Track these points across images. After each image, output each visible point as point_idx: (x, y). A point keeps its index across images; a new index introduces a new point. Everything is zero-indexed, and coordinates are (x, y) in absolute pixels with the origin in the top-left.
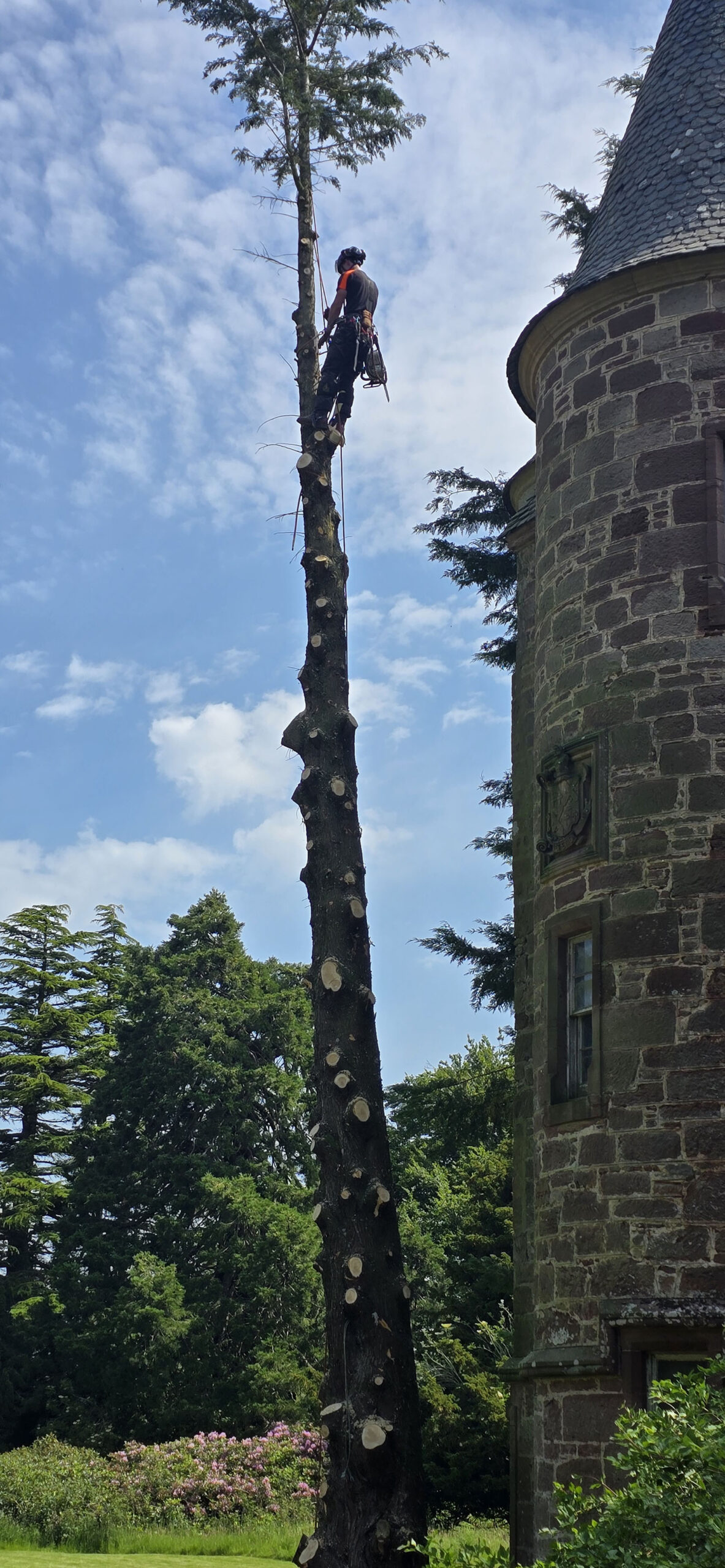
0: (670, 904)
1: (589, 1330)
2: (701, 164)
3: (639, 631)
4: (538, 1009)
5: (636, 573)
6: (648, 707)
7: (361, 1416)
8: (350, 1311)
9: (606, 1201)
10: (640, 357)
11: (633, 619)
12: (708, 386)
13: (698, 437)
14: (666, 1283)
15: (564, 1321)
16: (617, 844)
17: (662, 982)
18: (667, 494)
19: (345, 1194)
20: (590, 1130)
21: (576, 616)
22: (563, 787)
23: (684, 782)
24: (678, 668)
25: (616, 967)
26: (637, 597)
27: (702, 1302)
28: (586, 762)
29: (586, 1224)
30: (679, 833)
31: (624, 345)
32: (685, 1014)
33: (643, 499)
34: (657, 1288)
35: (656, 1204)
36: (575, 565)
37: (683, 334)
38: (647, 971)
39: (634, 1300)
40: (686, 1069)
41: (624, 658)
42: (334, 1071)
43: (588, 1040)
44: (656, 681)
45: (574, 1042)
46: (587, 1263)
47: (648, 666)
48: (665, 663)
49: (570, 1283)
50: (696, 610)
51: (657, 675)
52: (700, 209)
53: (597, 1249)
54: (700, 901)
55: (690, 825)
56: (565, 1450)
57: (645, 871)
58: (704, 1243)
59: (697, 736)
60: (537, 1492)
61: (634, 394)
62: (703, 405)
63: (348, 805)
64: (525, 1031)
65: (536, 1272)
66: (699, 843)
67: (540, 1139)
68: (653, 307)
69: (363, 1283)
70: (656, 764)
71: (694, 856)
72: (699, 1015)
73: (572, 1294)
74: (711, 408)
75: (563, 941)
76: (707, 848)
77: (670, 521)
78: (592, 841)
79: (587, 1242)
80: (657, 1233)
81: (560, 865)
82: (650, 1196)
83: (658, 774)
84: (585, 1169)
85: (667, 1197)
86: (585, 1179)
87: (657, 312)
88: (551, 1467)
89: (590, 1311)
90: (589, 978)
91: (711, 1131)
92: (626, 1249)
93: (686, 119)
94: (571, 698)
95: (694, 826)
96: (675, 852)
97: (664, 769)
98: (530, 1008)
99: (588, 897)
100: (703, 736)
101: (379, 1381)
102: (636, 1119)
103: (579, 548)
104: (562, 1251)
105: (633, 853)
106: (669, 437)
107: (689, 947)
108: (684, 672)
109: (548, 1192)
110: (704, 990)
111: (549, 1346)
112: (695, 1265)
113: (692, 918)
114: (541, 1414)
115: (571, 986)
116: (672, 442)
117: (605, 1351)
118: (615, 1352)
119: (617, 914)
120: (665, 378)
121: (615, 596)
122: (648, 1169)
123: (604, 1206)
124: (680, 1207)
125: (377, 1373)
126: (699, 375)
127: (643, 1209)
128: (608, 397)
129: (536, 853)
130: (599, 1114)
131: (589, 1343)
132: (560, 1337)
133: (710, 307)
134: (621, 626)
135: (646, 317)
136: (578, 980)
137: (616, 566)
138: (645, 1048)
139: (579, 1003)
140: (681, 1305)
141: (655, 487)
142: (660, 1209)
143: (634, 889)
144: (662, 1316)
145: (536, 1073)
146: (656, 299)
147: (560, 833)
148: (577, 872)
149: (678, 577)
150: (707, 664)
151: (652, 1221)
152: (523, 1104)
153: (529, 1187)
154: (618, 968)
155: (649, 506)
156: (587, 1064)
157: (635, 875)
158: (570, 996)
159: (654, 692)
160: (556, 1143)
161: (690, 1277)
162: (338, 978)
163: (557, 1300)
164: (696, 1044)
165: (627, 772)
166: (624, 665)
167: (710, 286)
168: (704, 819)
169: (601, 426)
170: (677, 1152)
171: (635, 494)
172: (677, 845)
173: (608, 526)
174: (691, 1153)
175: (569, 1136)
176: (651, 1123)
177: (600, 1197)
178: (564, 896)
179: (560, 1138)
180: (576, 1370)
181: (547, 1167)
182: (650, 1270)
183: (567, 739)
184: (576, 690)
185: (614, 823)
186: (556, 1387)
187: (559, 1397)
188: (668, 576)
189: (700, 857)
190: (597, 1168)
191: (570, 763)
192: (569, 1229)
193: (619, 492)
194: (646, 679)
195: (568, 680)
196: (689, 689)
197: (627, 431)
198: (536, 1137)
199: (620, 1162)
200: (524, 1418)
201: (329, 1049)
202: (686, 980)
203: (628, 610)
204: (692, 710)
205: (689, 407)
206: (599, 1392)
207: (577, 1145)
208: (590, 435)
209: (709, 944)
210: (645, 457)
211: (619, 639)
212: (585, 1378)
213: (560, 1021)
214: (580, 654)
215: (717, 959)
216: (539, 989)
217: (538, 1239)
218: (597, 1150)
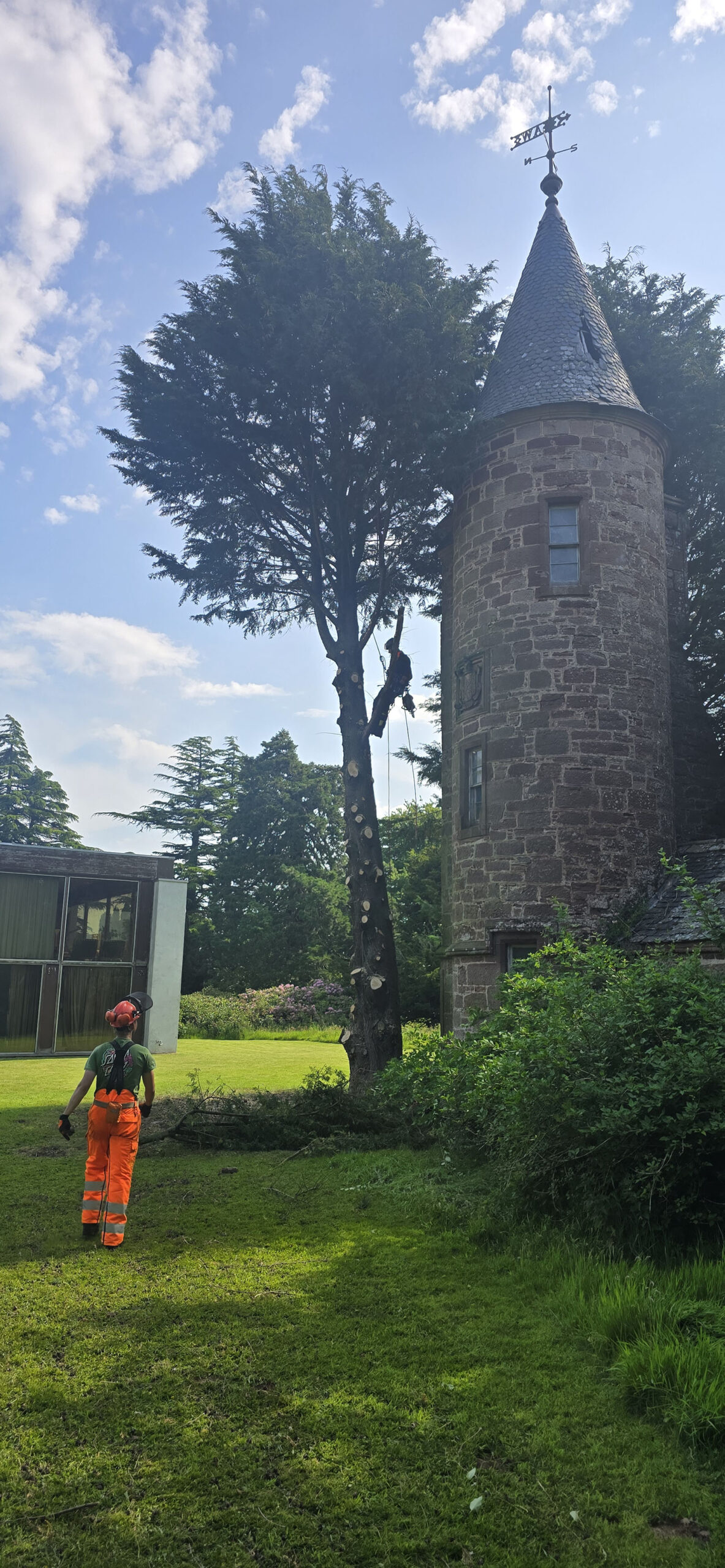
0: (520, 733)
1: (480, 933)
2: (537, 361)
3: (506, 599)
4: (454, 785)
5: (504, 570)
6: (510, 637)
7: (370, 974)
8: (363, 926)
9: (488, 874)
10: (507, 460)
11: (502, 593)
12: (541, 475)
13: (536, 502)
14: (517, 912)
15: (469, 930)
16: (494, 705)
17: (516, 771)
18: (520, 530)
19: (361, 872)
20: (481, 841)
21: (474, 592)
22: (468, 677)
23: (527, 674)
24: (525, 618)
25: (493, 764)
26: (505, 582)
27: (534, 921)
28: (480, 664)
29: (478, 885)
30: (525, 699)
31: (499, 454)
32: (527, 786)
33: (508, 533)
34: (513, 914)
35: (512, 875)
36: (474, 566)
37: (528, 448)
38: (509, 766)
39: (501, 920)
40: (528, 812)
41: (498, 613)
42: (355, 815)
43: (479, 799)
44: (514, 624)
45: (473, 800)
46: (478, 903)
47: (510, 617)
48: (519, 615)
49: (470, 912)
50: (534, 588)
51: (515, 622)
52: (537, 384)
53: (485, 897)
54: (535, 731)
55: (530, 695)
56: (468, 989)
57: (508, 717)
58: (535, 894)
59: (534, 651)
60: (455, 1009)
61: (504, 479)
62: (538, 485)
63: (359, 687)
64: (447, 795)
65: (454, 907)
66: (535, 703)
67: (456, 846)
68: (513, 434)
69: (369, 913)
70: (514, 665)
71: (532, 710)
72: (534, 786)
73: (472, 917)
74: (542, 486)
75: (468, 751)
76: (538, 706)
77: (521, 544)
78: (482, 703)
79: (479, 894)
80: (513, 889)
81: (467, 714)
82: (509, 872)
83: (514, 669)
84: (478, 860)
85: (518, 872)
86: (479, 864)
87: (515, 437)
88: (461, 997)
89: (480, 925)
90: (480, 769)
91: (539, 841)
92: (498, 896)
93: (529, 337)
94: (472, 633)
95: (532, 695)
96: (523, 708)
97: (518, 669)
98: (450, 784)
99: (479, 731)
100: (537, 651)
101: (378, 958)
102: (503, 836)
103: (476, 557)
104: (467, 897)
105: (502, 709)
106: (521, 501)
107: (529, 754)
108: (528, 619)
109: (460, 870)
110: (536, 774)
111: (460, 942)
112: (531, 903)
113: (531, 740)
114: (456, 973)
115: (471, 773)
116: (523, 504)
117: (488, 943)
118: (492, 944)
119: (494, 738)
120: (519, 471)
121: (494, 582)
122: (509, 859)
123: (488, 877)
124: (524, 877)
125: (377, 954)
126: (536, 470)
127: (506, 877)
128: (490, 481)
129: (454, 709)
130: (485, 834)
131: (480, 940)
132: (466, 938)
133: (542, 435)
134: (497, 596)
135: (509, 440)
136: (475, 770)
137: (495, 566)
138: (507, 802)
139: (475, 781)
140: (524, 922)
141: (516, 526)
142: (513, 878)
143: (503, 726)
144: (515, 927)
145: (453, 815)
146: (515, 430)
147: (466, 700)
148: (474, 718)
149: (525, 572)
150: (539, 615)
151: (509, 883)
152: (446, 829)
153: (450, 868)
154: (494, 765)
155: (511, 536)
156: (478, 811)
157: (503, 719)
158: (471, 778)
159: (513, 629)
160: (464, 847)
161: (529, 909)
162: (357, 770)
163: (464, 920)
164: (532, 800)
165: (500, 669)
166: (498, 617)
167: (542, 424)
168: (537, 692)
169: (487, 496)
170: (523, 851)
171: (504, 530)
172: (523, 705)
173: (490, 546)
174: (529, 851)
175: (470, 844)
176: (510, 838)
177: (485, 872)
178: (468, 730)
179: (466, 845)
180: (474, 952)
181: (459, 859)
182: (509, 906)
183: (469, 653)
184: (474, 629)
185: (493, 694)
186: (464, 960)
187: (466, 965)
188: (520, 571)
189: (535, 710)
190: (483, 859)
191: (471, 665)
192: (470, 888)
193: (496, 529)
194: (509, 623)
195: (471, 624)
196: (530, 628)
197: (500, 498)
198: (454, 845)
199: (495, 856)
200: (447, 975)
201: (352, 805)
202: (527, 769)
203: (501, 589)
204: (532, 638)
205: (532, 486)
206: (485, 962)
207: (474, 848)
208: (481, 500)
209: (539, 752)
210: (509, 511)
211: (497, 603)
212: (478, 956)
213: (465, 790)
214: (476, 611)
215: (543, 759)
216: (455, 775)
217: (454, 892)
218: (484, 850)
